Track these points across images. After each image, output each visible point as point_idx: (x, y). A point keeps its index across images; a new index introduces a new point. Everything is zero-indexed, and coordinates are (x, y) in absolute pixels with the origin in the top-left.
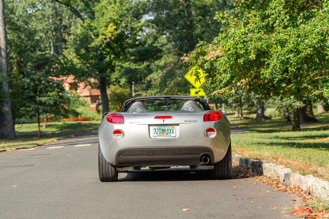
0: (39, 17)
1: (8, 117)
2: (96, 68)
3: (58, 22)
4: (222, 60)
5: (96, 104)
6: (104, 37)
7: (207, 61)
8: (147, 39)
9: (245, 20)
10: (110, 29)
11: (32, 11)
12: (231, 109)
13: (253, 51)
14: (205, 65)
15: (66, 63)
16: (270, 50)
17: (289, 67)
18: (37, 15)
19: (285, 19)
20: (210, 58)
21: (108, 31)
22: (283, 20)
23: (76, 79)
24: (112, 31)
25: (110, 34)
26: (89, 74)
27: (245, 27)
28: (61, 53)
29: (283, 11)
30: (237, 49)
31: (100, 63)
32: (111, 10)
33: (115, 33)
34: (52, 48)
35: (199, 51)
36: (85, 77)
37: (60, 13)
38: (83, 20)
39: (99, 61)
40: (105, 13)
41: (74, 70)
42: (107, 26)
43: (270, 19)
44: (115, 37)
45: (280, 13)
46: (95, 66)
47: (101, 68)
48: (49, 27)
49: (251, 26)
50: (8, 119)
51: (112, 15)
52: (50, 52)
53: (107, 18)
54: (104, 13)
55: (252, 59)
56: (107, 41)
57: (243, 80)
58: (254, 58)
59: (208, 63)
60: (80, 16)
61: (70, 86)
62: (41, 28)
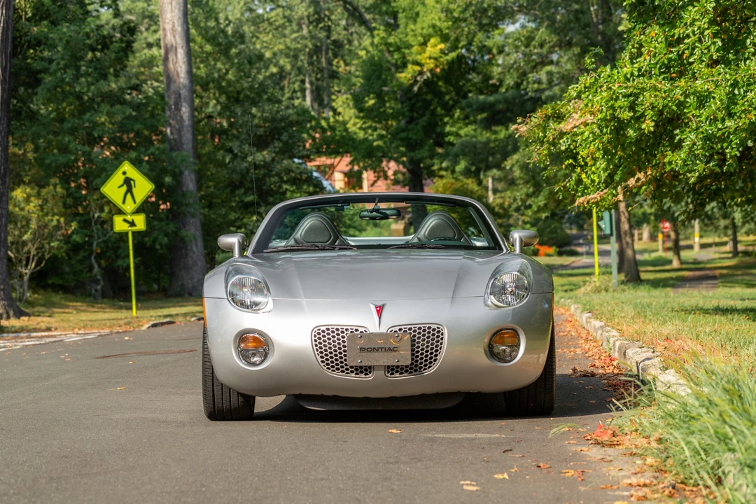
0: (277, 23)
1: (194, 248)
2: (401, 139)
3: (322, 35)
4: (587, 133)
5: (403, 222)
6: (418, 68)
7: (565, 134)
8: (505, 75)
9: (633, 47)
10: (432, 50)
11: (265, 9)
12: (716, 232)
13: (649, 113)
14: (561, 141)
15: (332, 128)
16: (685, 110)
17: (727, 148)
18: (274, 19)
19: (713, 47)
20: (570, 127)
21: (427, 54)
22: (708, 48)
23: (355, 163)
24: (435, 56)
25: (432, 61)
26: (383, 152)
27: (632, 63)
28: (328, 104)
29: (708, 28)
30: (615, 110)
31: (410, 126)
32: (433, 7)
33: (442, 60)
34: (308, 93)
35: (550, 111)
36: (374, 159)
37: (327, 13)
38: (371, 30)
39: (408, 123)
40: (421, 13)
41: (351, 143)
42: (424, 44)
43: (681, 46)
44: (443, 70)
45: (702, 33)
46: (397, 134)
47: (411, 139)
48: (299, 46)
49: (644, 62)
50: (194, 253)
51: (437, 18)
52: (303, 103)
53: (425, 25)
54: (417, 14)
55: (646, 131)
56: (425, 77)
57: (641, 175)
58: (652, 129)
59: (567, 139)
60: (364, 22)
61: (346, 179)
62: (282, 47)
